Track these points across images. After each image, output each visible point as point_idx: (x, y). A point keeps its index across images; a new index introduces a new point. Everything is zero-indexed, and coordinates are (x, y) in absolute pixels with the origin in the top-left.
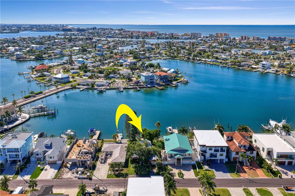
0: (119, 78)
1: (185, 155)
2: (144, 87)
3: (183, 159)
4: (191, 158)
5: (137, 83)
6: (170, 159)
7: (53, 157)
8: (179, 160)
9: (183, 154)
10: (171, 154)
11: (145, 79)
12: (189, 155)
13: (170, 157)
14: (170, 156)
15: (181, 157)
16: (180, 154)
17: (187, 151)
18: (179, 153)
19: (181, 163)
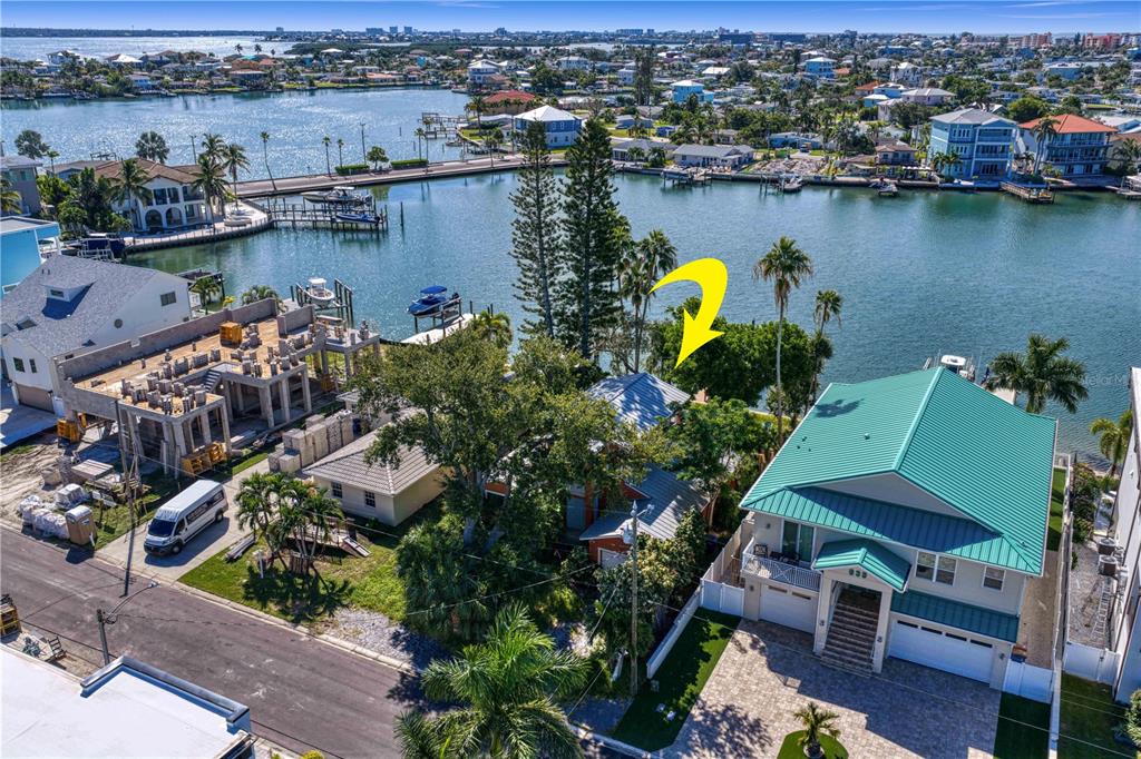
0: (820, 148)
1: (946, 577)
2: (935, 188)
3: (902, 602)
4: (1000, 624)
5: (893, 163)
6: (765, 573)
7: (32, 362)
8: (857, 601)
9: (915, 554)
10: (791, 528)
11: (951, 141)
12: (993, 582)
13: (775, 555)
14: (776, 541)
15: (885, 580)
16: (875, 548)
17: (976, 531)
18: (877, 536)
19: (879, 648)
